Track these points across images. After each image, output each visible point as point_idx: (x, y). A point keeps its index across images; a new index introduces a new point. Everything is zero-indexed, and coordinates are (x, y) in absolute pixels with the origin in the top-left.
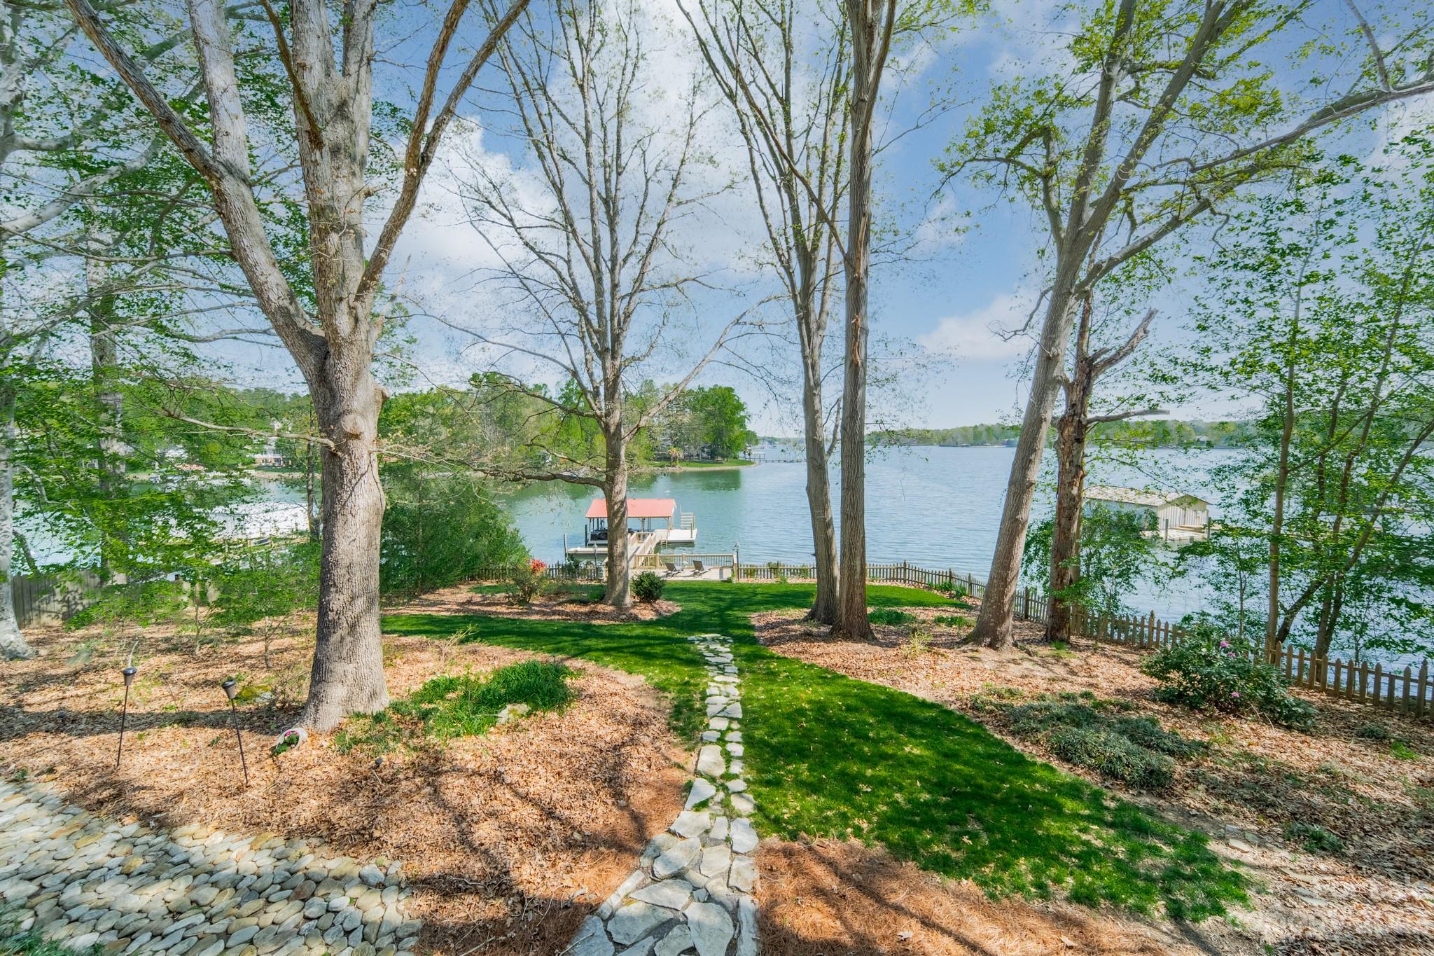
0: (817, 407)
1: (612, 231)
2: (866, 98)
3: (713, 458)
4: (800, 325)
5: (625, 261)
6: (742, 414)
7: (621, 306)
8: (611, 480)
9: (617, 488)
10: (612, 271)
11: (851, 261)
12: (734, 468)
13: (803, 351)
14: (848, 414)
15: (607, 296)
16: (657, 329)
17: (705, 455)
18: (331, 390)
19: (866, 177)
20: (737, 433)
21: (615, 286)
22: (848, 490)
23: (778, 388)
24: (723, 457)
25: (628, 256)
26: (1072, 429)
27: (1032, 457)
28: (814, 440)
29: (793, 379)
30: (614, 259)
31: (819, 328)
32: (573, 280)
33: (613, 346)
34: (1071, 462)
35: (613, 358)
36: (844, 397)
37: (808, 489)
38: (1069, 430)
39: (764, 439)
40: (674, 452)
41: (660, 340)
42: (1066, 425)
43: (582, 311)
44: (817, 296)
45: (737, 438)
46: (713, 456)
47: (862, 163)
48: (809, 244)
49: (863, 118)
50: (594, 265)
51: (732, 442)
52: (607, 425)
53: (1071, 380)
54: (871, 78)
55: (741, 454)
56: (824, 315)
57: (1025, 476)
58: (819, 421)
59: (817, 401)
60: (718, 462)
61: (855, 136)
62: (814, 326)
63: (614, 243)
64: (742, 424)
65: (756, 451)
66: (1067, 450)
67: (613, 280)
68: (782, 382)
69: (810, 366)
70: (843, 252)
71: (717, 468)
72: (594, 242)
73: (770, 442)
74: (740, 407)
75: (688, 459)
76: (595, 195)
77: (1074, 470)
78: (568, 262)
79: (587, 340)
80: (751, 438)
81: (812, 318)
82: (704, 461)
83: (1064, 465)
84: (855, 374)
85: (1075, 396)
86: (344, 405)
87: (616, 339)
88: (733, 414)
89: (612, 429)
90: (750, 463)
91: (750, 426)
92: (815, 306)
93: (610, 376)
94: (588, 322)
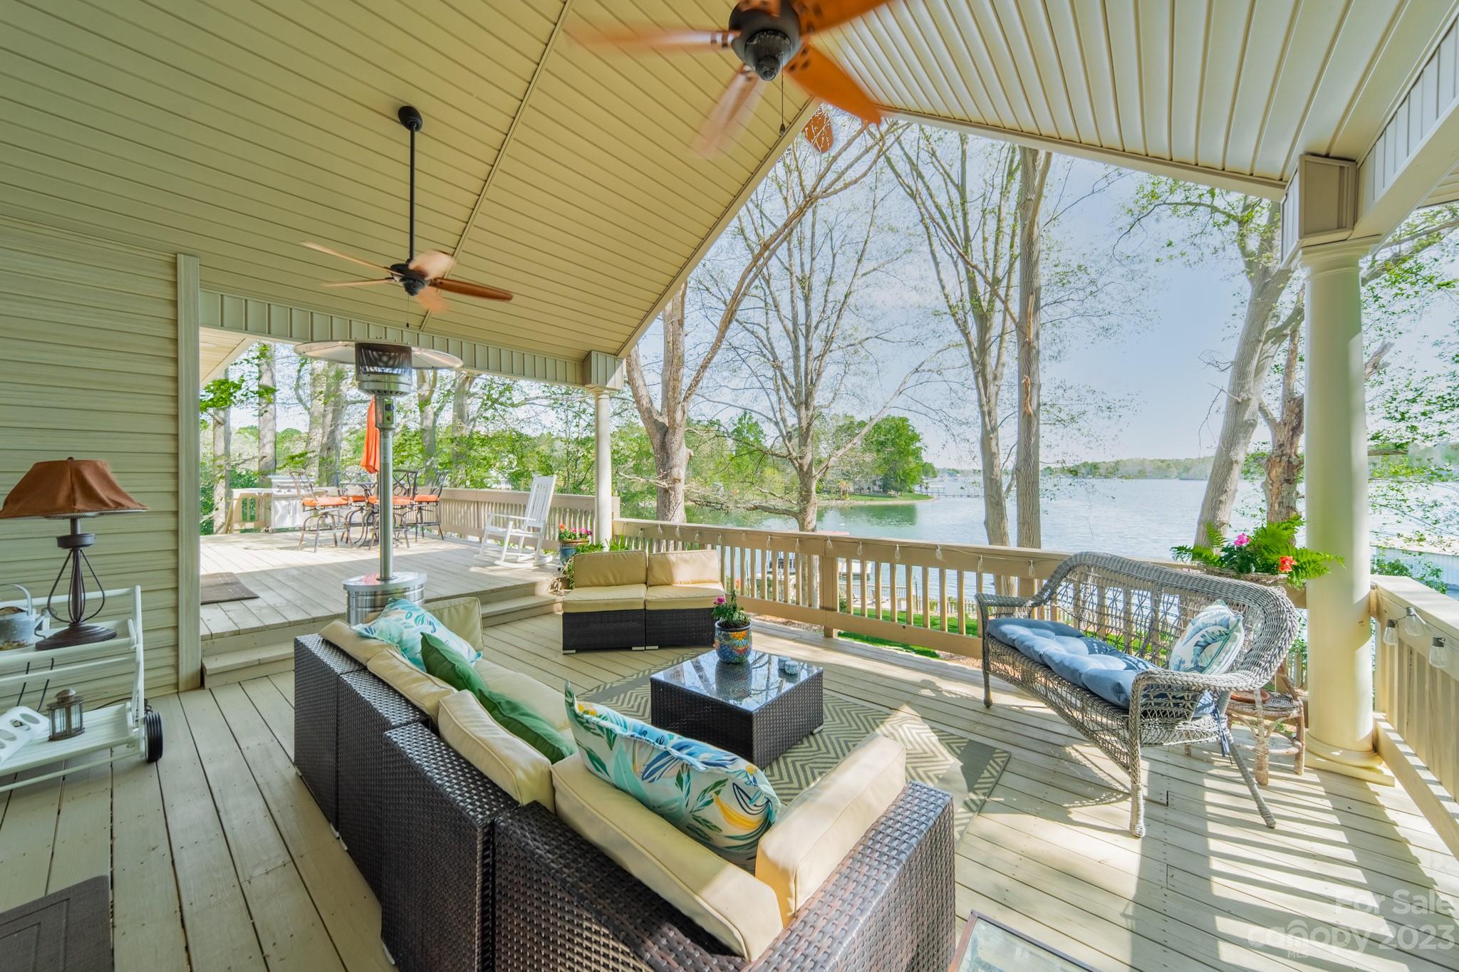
0: (994, 449)
1: (807, 305)
2: (1033, 197)
3: (885, 491)
4: (976, 378)
5: (816, 327)
6: (918, 445)
7: (813, 365)
8: (804, 511)
9: (808, 519)
10: (807, 337)
11: (1022, 328)
12: (909, 502)
13: (980, 400)
14: (1022, 457)
15: (803, 359)
16: (839, 378)
17: (876, 488)
18: (667, 453)
19: (1034, 259)
20: (912, 465)
21: (808, 350)
22: (1024, 524)
23: (956, 429)
24: (897, 490)
25: (818, 323)
26: (1280, 470)
27: (1223, 498)
28: (991, 480)
29: (971, 420)
30: (808, 328)
31: (995, 378)
32: (771, 344)
33: (807, 399)
34: (1281, 504)
35: (807, 408)
36: (1018, 443)
37: (986, 523)
38: (1277, 471)
39: (944, 470)
40: (844, 485)
41: (842, 388)
42: (1273, 466)
43: (777, 367)
44: (994, 350)
45: (912, 470)
46: (885, 488)
47: (1030, 249)
48: (984, 304)
49: (1030, 214)
50: (792, 335)
51: (906, 474)
52: (801, 466)
53: (1278, 420)
54: (1036, 183)
55: (916, 488)
56: (1000, 368)
57: (1215, 516)
58: (996, 462)
59: (993, 443)
60: (890, 496)
61: (1023, 228)
62: (990, 377)
63: (808, 315)
64: (918, 457)
65: (934, 485)
66: (1275, 491)
67: (806, 346)
68: (961, 424)
69: (986, 413)
70: (1014, 321)
71: (890, 502)
72: (793, 318)
73: (951, 475)
74: (915, 438)
75: (859, 492)
76: (795, 280)
77: (1284, 511)
78: (767, 330)
79: (782, 393)
80: (928, 470)
81: (989, 370)
82: (874, 495)
83: (1272, 505)
84: (1028, 422)
85: (1283, 437)
86: (673, 462)
87: (809, 394)
88: (908, 444)
89: (805, 469)
90: (927, 497)
91: (926, 457)
92: (991, 361)
93: (804, 424)
94: (784, 378)
